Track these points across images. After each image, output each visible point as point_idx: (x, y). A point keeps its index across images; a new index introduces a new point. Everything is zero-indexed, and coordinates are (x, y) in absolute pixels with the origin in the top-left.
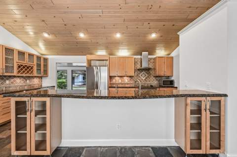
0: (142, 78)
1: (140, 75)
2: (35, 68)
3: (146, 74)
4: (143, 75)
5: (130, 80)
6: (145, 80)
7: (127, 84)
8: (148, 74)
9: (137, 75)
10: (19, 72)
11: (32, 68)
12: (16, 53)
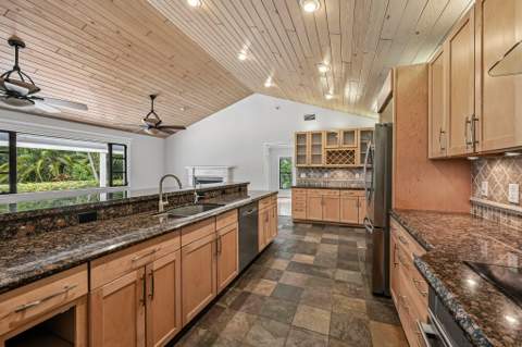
2: (358, 152)
10: (329, 161)
11: (352, 153)
12: (324, 138)
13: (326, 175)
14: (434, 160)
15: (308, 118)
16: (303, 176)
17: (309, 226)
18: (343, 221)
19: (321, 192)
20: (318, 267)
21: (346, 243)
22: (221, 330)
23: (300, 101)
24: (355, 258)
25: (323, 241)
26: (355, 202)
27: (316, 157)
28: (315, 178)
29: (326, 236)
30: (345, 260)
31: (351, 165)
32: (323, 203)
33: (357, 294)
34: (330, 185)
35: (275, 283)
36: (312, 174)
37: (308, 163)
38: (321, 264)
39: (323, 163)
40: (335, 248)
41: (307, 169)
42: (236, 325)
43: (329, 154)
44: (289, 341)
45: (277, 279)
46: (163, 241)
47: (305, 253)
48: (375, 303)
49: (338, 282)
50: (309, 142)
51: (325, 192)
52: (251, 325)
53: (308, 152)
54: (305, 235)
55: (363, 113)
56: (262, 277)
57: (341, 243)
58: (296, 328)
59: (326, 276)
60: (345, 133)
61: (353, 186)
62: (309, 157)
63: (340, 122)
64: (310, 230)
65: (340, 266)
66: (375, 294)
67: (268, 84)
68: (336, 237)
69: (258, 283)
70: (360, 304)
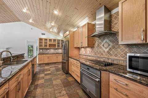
0: (105, 49)
1: (101, 45)
2: (57, 45)
3: (111, 43)
4: (106, 45)
5: (92, 52)
6: (108, 52)
7: (89, 56)
8: (113, 42)
9: (98, 45)
10: (50, 47)
11: (55, 45)
12: (48, 40)
13: (48, 50)
14: (75, 48)
15: (43, 34)
16: (41, 51)
17: (45, 65)
18: (53, 62)
19: (48, 55)
20: (53, 73)
21: (56, 67)
22: (35, 95)
23: (40, 29)
24: (59, 69)
25: (50, 67)
26: (56, 57)
27: (46, 46)
28: (45, 51)
29: (50, 66)
30: (57, 70)
31: (55, 48)
32: (48, 58)
33: (63, 75)
34: (50, 53)
35: (44, 80)
36: (44, 50)
37: (43, 47)
38: (52, 72)
39: (48, 47)
40: (54, 68)
41: (42, 49)
42: (39, 92)
43: (50, 45)
44: (55, 88)
45: (44, 79)
46: (21, 72)
47: (47, 71)
48: (67, 75)
49: (59, 74)
50: (43, 41)
51: (49, 55)
52: (43, 90)
53: (43, 44)
54: (44, 67)
55: (58, 36)
56: (39, 80)
57: (55, 67)
58: (55, 85)
59: (55, 74)
60: (54, 40)
61: (55, 53)
62: (43, 45)
63: (52, 37)
64: (45, 66)
65: (57, 71)
66: (66, 74)
67: (31, 21)
68: (53, 66)
69: (38, 81)
70: (64, 76)
